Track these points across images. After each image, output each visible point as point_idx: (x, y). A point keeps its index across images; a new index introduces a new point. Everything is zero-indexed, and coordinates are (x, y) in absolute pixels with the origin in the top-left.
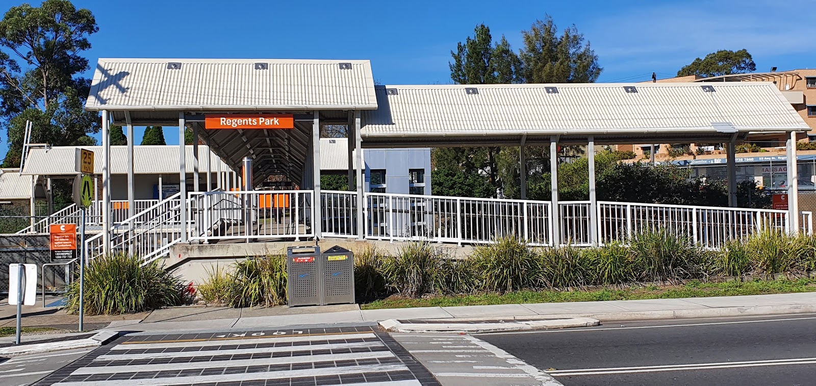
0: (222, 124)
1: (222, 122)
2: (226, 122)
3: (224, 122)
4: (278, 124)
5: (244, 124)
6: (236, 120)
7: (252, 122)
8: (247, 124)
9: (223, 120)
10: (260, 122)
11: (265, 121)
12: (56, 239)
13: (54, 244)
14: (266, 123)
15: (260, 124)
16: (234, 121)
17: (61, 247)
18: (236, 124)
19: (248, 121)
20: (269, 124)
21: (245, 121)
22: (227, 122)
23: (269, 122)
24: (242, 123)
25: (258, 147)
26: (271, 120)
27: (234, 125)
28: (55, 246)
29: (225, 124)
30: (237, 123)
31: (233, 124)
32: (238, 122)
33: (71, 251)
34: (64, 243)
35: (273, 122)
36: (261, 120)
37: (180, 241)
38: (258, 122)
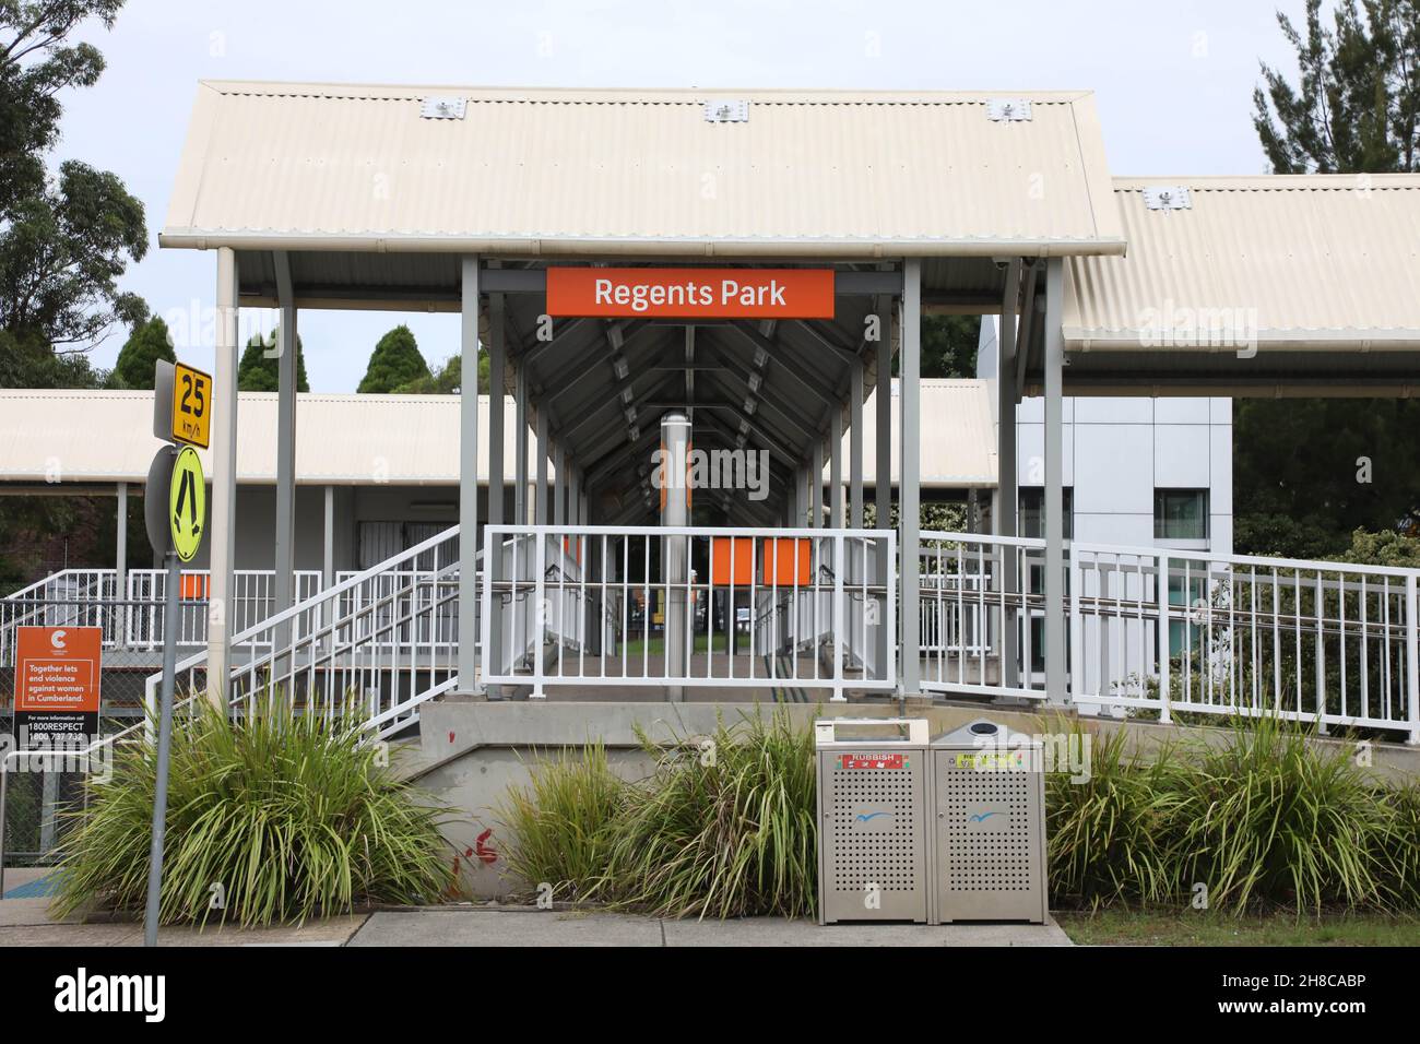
0: (598, 301)
1: (599, 293)
2: (612, 295)
3: (606, 294)
4: (783, 303)
5: (671, 302)
6: (644, 288)
7: (697, 296)
8: (681, 302)
9: (604, 287)
10: (725, 295)
11: (740, 293)
12: (37, 674)
13: (27, 693)
14: (742, 298)
15: (724, 302)
16: (640, 291)
17: (48, 703)
18: (645, 302)
19: (686, 293)
20: (752, 302)
21: (676, 293)
22: (617, 295)
23: (752, 295)
24: (666, 298)
25: (649, 401)
26: (761, 290)
27: (640, 305)
28: (31, 698)
29: (609, 301)
30: (647, 297)
31: (636, 300)
32: (653, 295)
33: (82, 718)
34: (60, 689)
35: (767, 295)
36: (729, 288)
37: (456, 688)
38: (717, 294)
